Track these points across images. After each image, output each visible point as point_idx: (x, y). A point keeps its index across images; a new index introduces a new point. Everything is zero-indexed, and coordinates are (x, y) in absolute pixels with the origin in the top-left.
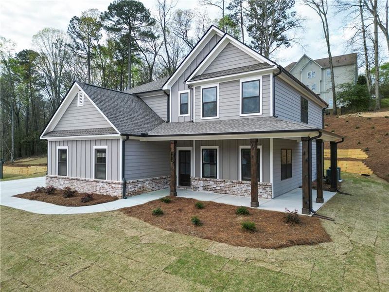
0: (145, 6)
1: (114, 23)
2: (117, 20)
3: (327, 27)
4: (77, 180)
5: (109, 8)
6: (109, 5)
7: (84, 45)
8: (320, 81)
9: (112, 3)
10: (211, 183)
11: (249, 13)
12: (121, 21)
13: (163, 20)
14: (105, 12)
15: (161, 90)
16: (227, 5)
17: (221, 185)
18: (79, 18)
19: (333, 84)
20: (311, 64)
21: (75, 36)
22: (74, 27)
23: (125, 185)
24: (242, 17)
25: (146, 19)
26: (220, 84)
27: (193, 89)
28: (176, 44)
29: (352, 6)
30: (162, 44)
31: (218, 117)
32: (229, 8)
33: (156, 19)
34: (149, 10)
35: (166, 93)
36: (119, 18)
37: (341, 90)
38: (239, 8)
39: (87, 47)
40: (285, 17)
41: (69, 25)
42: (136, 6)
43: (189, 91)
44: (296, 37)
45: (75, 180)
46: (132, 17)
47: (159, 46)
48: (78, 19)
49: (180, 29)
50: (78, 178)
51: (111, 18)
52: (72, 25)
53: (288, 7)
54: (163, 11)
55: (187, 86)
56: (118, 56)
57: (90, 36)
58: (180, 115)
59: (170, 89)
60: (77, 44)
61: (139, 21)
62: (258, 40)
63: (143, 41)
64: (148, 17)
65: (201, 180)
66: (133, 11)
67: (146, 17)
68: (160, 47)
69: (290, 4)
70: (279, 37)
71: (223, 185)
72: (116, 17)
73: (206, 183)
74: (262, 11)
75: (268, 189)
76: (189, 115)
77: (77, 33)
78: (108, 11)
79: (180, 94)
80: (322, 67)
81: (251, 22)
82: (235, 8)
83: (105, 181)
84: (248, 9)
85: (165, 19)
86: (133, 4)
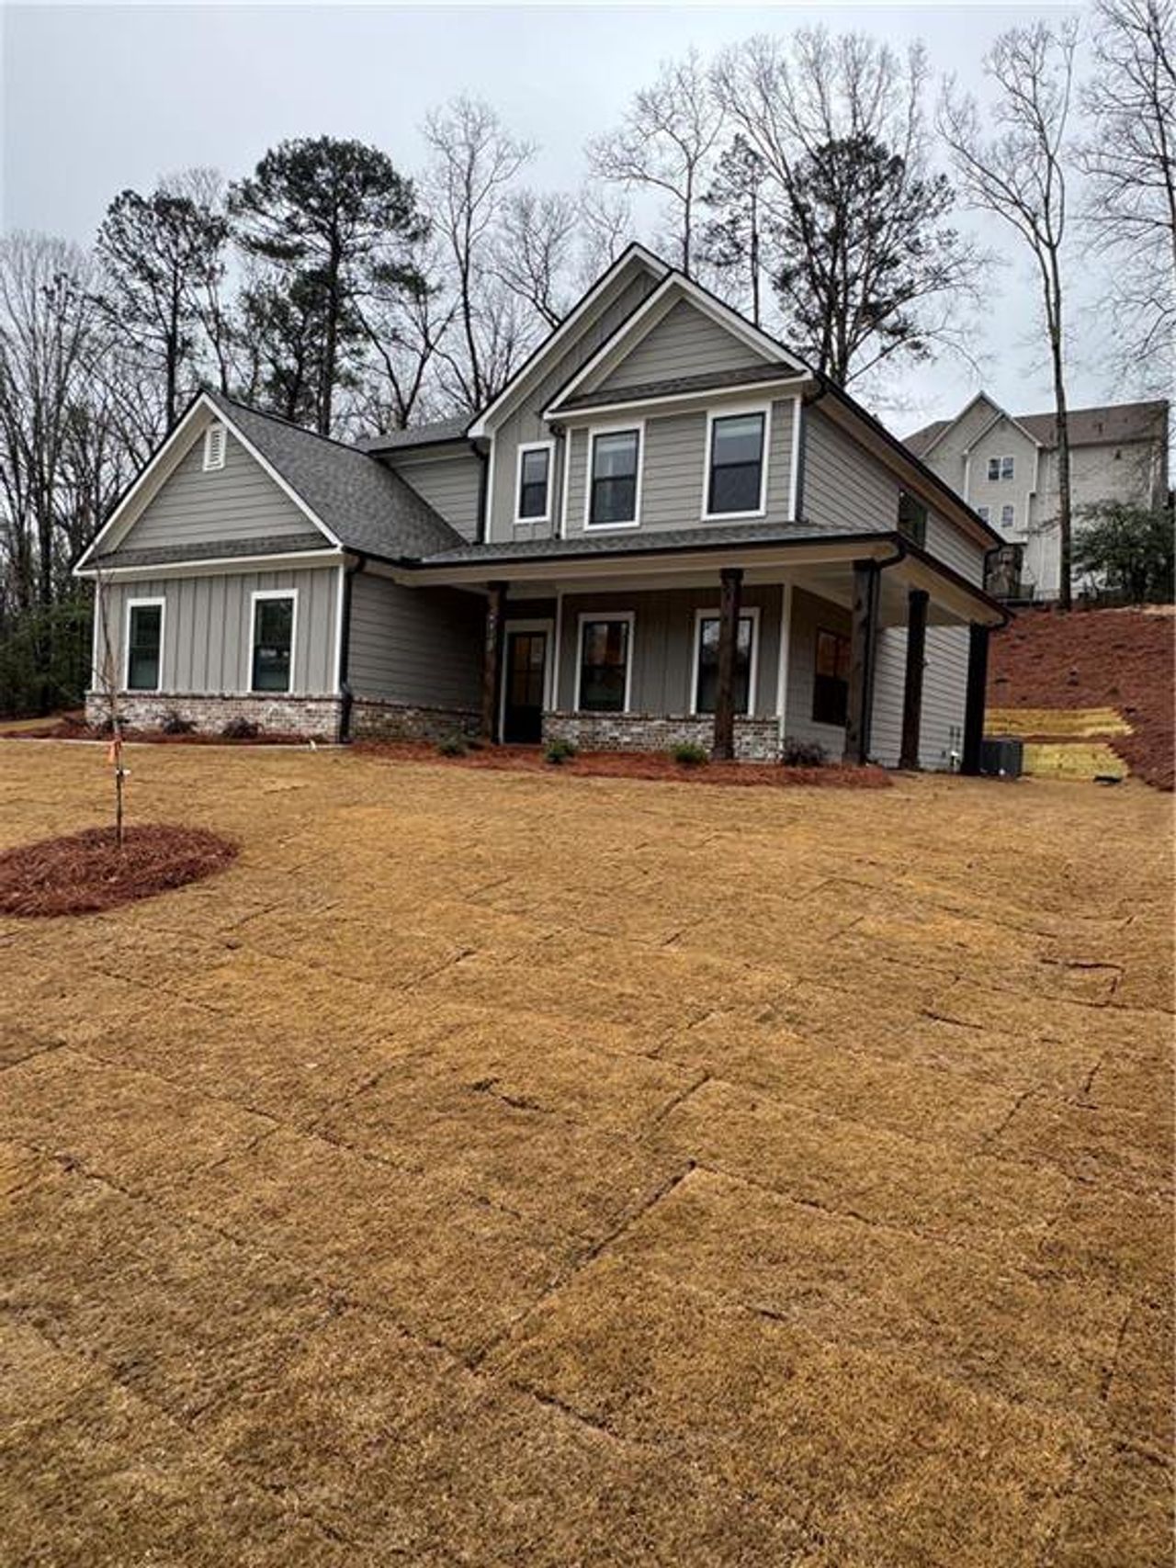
0: (395, 168)
1: (274, 227)
2: (288, 213)
3: (1058, 292)
4: (194, 697)
5: (261, 169)
6: (262, 156)
7: (157, 303)
8: (1033, 496)
9: (276, 151)
10: (606, 723)
11: (785, 224)
12: (303, 221)
13: (463, 225)
14: (247, 182)
15: (464, 438)
16: (702, 188)
17: (635, 729)
18: (145, 199)
19: (1066, 502)
20: (1003, 428)
21: (122, 267)
22: (121, 231)
23: (347, 703)
24: (755, 237)
25: (397, 218)
26: (648, 422)
27: (564, 437)
28: (504, 320)
29: (1158, 224)
30: (451, 317)
31: (636, 523)
32: (708, 199)
33: (439, 220)
34: (410, 183)
35: (479, 451)
36: (295, 208)
37: (1090, 526)
38: (747, 199)
39: (167, 314)
40: (913, 248)
41: (105, 224)
42: (363, 165)
43: (550, 444)
44: (951, 324)
45: (185, 697)
46: (347, 208)
47: (439, 324)
48: (137, 203)
49: (524, 264)
50: (196, 691)
51: (266, 206)
52: (117, 222)
53: (930, 211)
54: (464, 191)
55: (546, 428)
56: (278, 352)
57: (180, 272)
58: (518, 520)
59: (493, 437)
60: (132, 296)
61: (371, 226)
62: (812, 326)
63: (383, 297)
64: (406, 211)
65: (574, 717)
66: (350, 185)
67: (399, 214)
68: (444, 329)
69: (936, 202)
70: (891, 319)
71: (640, 730)
72: (285, 202)
73: (588, 727)
74: (832, 219)
75: (768, 734)
76: (547, 518)
77: (134, 255)
78: (255, 180)
79: (525, 453)
80: (1039, 444)
81: (789, 255)
82: (733, 201)
83: (286, 695)
84: (780, 209)
85: (469, 220)
86: (353, 158)
